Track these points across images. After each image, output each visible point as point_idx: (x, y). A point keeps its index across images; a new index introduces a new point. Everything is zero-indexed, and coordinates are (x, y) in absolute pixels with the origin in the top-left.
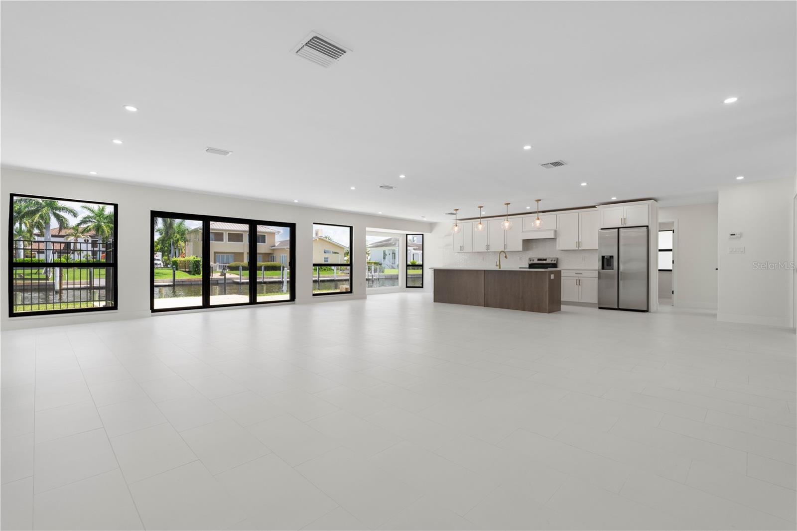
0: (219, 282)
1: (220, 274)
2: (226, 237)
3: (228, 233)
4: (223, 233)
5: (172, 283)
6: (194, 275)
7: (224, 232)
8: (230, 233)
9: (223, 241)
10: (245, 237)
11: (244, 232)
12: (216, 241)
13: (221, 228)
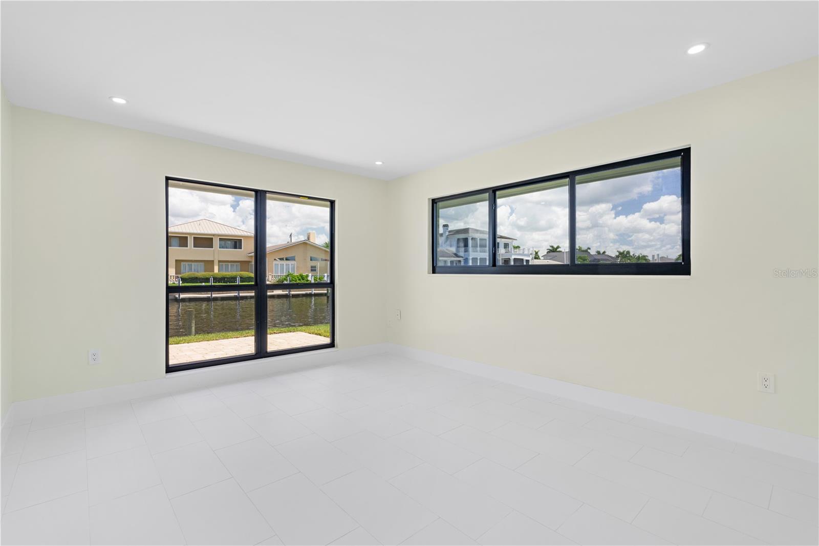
2: (191, 242)
3: (194, 237)
4: (187, 237)
7: (189, 236)
8: (196, 237)
9: (187, 247)
10: (216, 243)
11: (214, 235)
12: (180, 246)
13: (184, 231)
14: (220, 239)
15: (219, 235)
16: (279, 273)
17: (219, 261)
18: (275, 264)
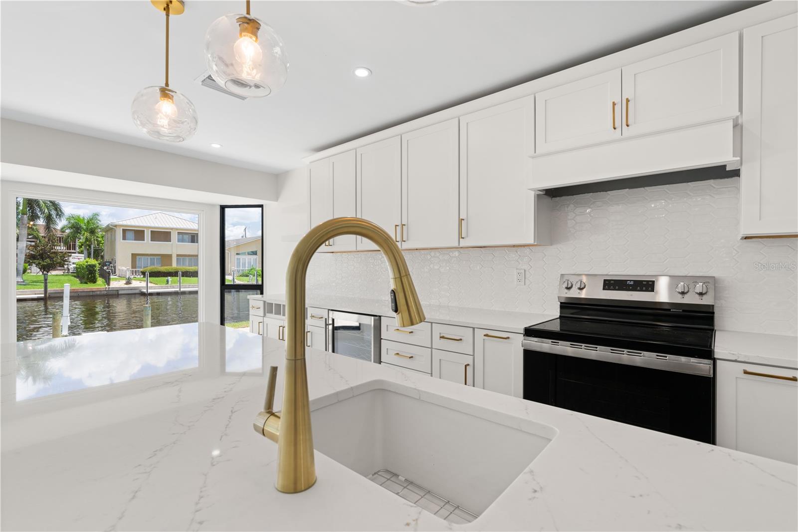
0: (120, 292)
1: (124, 282)
2: (147, 235)
3: (151, 231)
4: (144, 231)
5: (43, 295)
6: (86, 283)
9: (144, 240)
10: (174, 236)
11: (172, 229)
12: (135, 240)
13: (141, 224)
14: (178, 232)
15: (177, 229)
16: (241, 267)
17: (178, 255)
18: (237, 259)
